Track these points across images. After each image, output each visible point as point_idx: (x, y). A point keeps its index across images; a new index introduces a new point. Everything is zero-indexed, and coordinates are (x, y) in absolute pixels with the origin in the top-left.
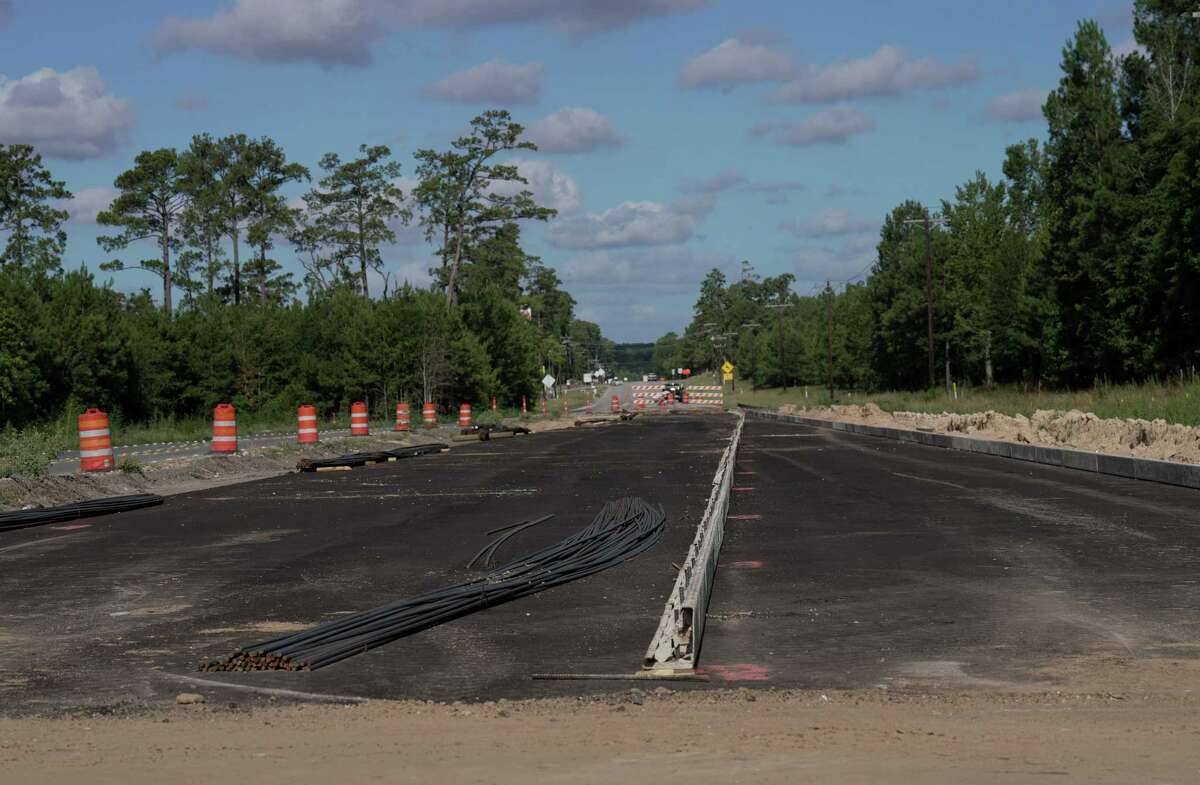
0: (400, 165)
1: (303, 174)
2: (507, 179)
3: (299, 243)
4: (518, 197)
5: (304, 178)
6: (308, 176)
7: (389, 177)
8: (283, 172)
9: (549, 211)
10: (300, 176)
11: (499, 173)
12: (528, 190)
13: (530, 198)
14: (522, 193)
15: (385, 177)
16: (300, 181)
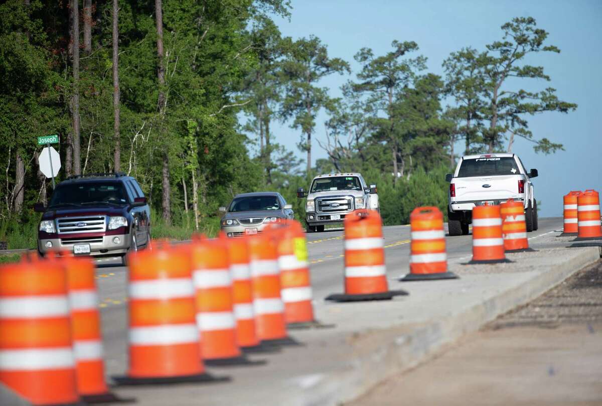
0: (426, 58)
1: (344, 68)
2: (533, 76)
3: (334, 127)
4: (543, 93)
5: (345, 71)
6: (348, 69)
7: (417, 70)
8: (327, 66)
9: (570, 106)
10: (341, 69)
11: (527, 72)
12: (552, 87)
13: (554, 94)
14: (547, 90)
15: (413, 69)
16: (342, 74)
